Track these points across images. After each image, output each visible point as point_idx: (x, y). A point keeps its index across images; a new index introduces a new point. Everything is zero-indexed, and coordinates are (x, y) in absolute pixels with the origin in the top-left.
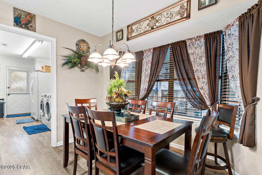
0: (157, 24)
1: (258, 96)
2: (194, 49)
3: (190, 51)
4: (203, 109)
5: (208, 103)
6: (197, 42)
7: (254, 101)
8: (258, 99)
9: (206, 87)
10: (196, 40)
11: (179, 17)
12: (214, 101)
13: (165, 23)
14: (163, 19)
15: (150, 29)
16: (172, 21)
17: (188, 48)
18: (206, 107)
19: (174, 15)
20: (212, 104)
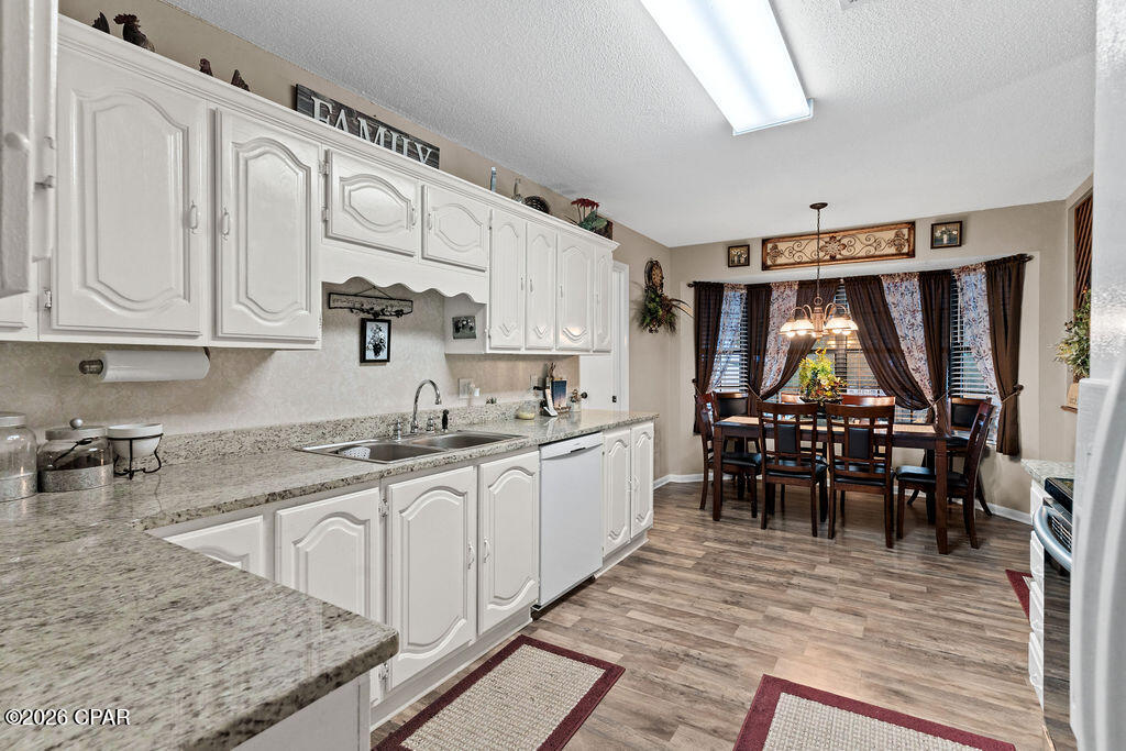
0: (844, 252)
1: (1020, 383)
2: (898, 296)
3: (889, 299)
4: (918, 409)
5: (929, 397)
6: (905, 284)
7: (1015, 390)
8: (1021, 388)
9: (925, 368)
10: (902, 280)
11: (893, 250)
12: (939, 392)
13: (863, 254)
14: (858, 246)
15: (828, 257)
16: (877, 253)
17: (886, 292)
18: (925, 404)
19: (883, 244)
20: (936, 398)
